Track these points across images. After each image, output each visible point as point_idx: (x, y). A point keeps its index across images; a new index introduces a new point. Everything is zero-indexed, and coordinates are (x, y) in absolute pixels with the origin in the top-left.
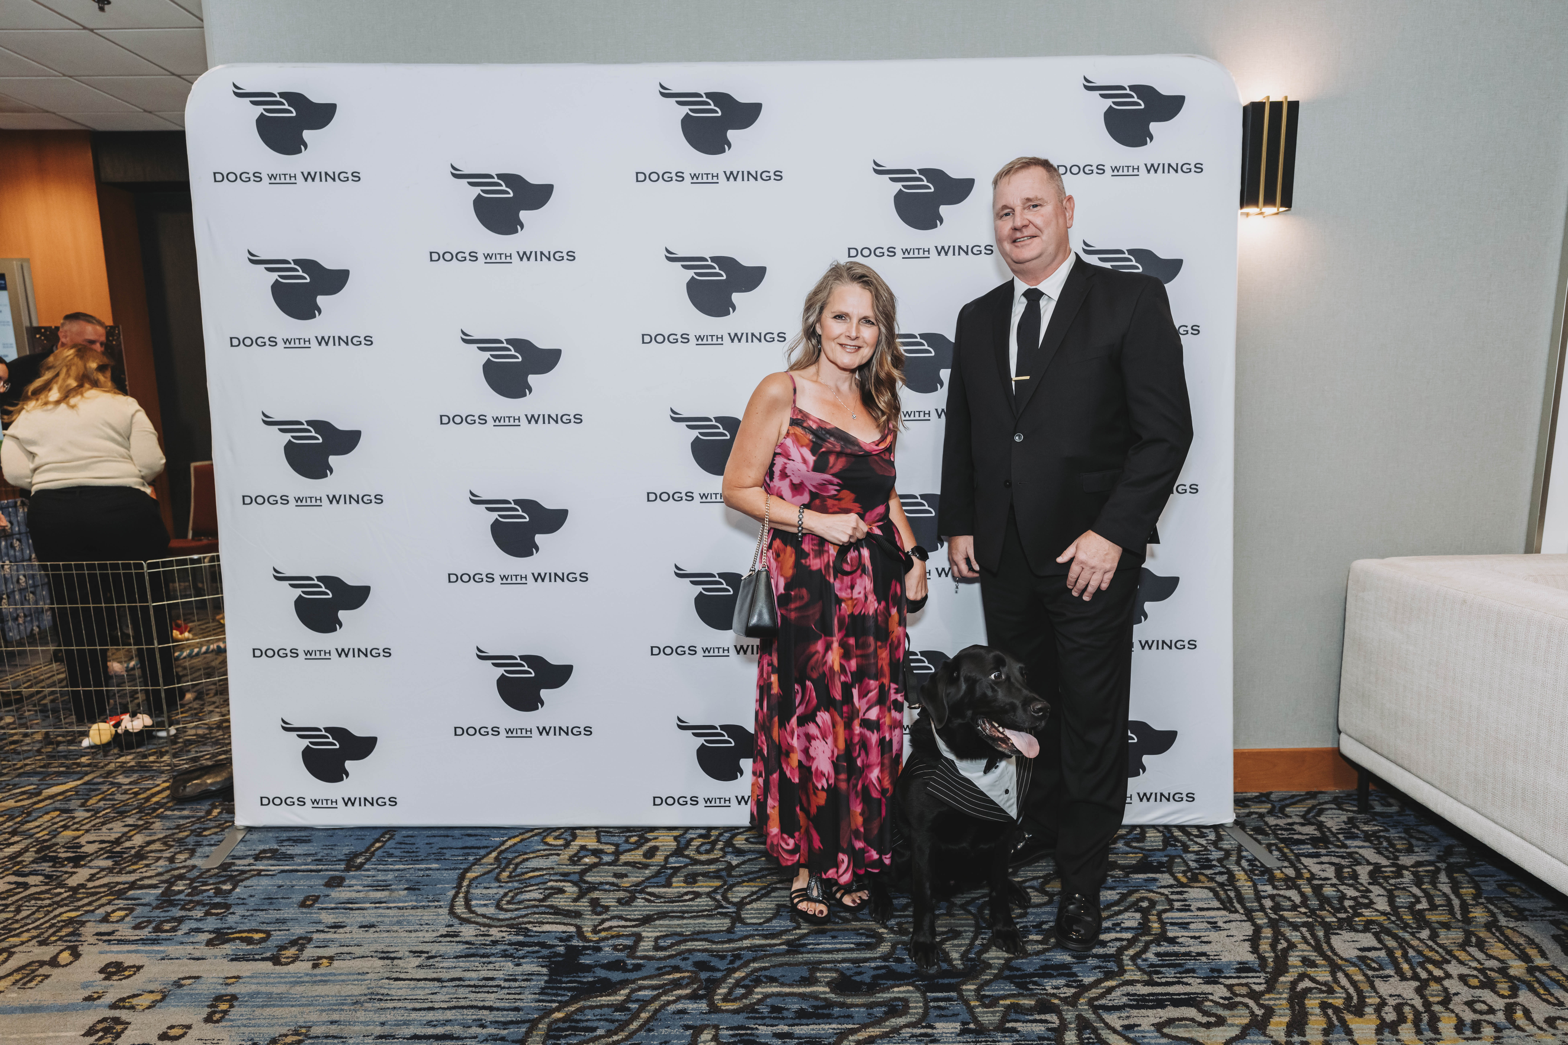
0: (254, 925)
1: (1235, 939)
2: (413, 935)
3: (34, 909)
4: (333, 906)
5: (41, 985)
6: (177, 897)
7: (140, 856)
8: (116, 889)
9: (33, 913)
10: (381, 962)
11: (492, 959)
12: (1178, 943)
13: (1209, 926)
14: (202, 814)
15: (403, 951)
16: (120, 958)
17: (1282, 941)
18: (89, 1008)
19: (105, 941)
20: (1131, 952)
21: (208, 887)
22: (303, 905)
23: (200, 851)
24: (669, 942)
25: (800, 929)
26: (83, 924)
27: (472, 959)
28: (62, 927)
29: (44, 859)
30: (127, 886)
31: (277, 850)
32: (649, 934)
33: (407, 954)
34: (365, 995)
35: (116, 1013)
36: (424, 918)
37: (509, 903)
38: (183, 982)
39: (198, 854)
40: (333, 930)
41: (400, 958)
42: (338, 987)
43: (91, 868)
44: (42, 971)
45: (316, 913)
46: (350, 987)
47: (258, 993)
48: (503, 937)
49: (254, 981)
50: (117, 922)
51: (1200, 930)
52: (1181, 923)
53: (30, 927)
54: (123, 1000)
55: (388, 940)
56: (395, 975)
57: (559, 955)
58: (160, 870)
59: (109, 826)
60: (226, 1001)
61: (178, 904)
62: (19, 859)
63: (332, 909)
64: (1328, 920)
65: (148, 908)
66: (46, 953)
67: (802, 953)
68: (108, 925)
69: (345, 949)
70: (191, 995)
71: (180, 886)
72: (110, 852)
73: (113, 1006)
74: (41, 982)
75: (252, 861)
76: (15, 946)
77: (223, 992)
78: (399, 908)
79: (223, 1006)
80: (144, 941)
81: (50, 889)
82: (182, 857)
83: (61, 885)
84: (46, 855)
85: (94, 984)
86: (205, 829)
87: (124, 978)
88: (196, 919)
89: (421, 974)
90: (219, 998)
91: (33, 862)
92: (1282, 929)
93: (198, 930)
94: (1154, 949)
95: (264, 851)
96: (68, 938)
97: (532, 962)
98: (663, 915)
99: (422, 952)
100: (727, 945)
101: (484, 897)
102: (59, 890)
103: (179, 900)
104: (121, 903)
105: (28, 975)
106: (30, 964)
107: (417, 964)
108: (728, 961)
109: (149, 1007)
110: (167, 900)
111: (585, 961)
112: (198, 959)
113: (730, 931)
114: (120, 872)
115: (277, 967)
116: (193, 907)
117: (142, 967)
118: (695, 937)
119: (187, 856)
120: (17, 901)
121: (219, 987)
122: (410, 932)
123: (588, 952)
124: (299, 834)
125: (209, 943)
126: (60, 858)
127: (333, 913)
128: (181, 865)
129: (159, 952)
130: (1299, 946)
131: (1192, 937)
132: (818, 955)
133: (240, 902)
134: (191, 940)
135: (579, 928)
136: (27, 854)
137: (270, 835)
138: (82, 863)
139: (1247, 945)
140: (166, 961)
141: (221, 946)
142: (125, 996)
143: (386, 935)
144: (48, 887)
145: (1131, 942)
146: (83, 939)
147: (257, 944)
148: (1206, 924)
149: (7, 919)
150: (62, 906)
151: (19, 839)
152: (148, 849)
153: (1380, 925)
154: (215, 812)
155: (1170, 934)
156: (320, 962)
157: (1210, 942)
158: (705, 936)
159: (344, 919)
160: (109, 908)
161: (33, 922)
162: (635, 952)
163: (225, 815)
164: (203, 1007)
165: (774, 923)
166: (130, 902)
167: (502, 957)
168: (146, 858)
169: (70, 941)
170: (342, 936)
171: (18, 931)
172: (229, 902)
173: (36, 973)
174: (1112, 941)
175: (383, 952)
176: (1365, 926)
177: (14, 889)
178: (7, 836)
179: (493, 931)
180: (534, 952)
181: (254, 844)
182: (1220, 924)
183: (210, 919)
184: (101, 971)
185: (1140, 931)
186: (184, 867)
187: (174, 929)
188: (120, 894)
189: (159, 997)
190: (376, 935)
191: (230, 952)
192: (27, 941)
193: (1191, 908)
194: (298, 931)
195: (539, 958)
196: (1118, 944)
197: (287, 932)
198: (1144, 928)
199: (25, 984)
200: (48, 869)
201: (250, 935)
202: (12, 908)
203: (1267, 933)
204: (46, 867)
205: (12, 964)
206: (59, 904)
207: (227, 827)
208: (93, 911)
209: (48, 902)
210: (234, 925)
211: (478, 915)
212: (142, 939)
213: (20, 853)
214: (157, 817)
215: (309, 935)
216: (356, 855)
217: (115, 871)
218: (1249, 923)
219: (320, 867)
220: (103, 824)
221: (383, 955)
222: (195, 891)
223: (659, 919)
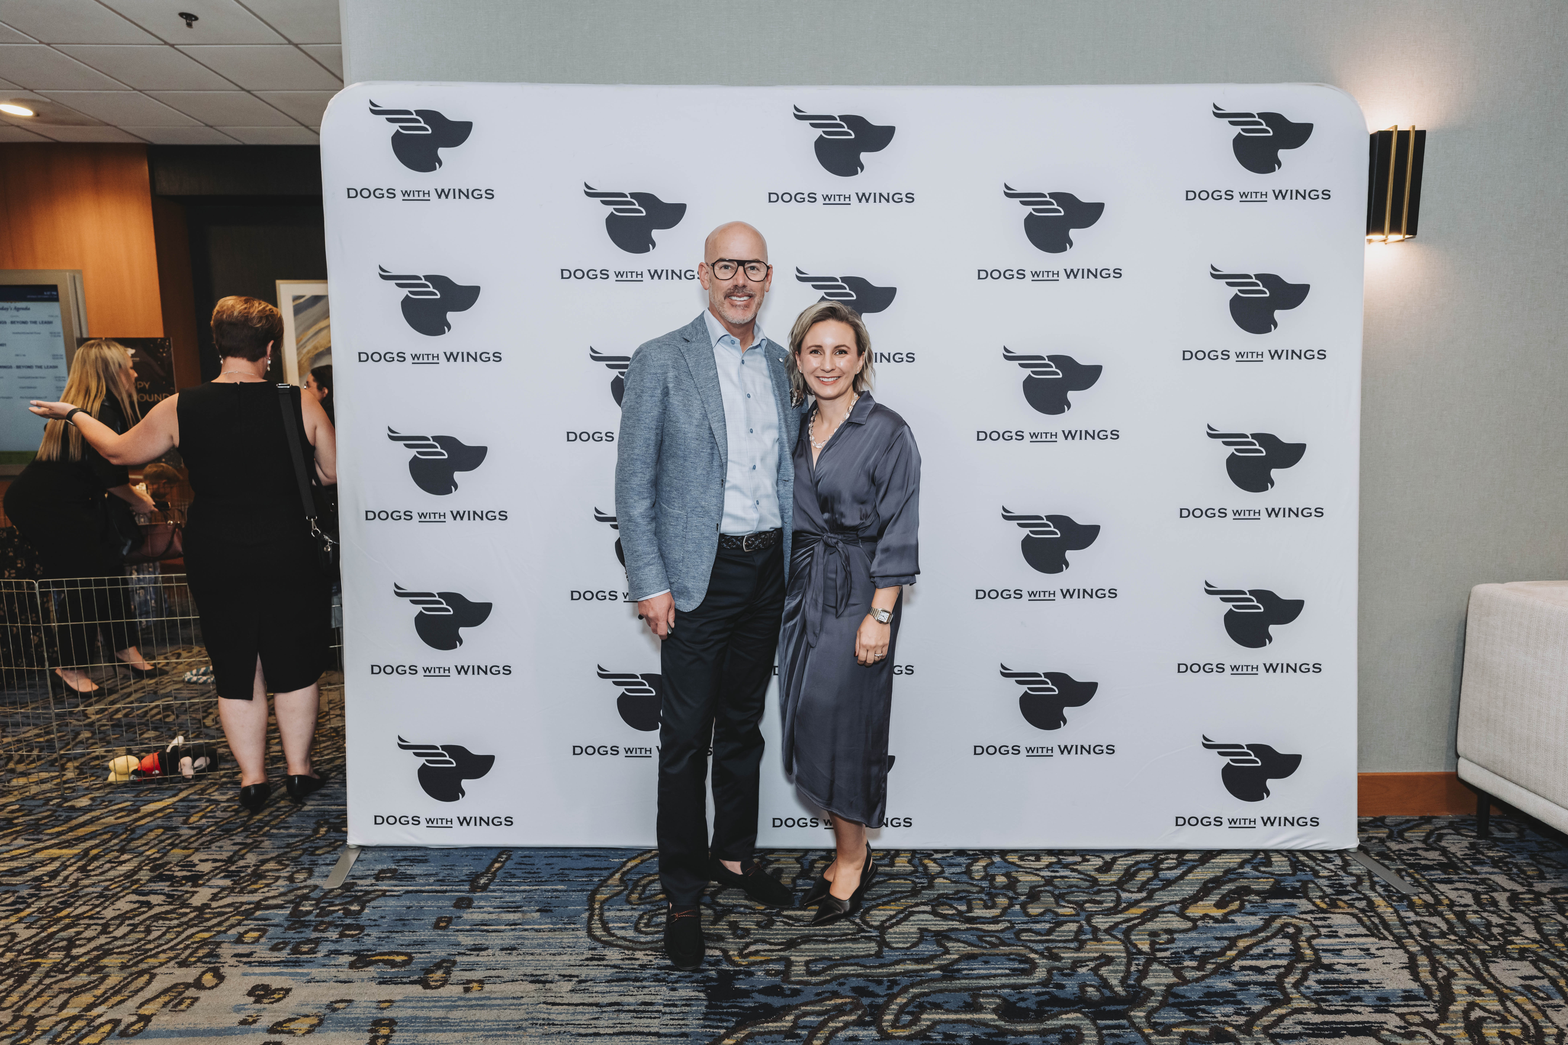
0: (394, 947)
1: (1392, 966)
2: (558, 958)
3: (164, 929)
4: (468, 927)
5: (192, 1008)
6: (307, 918)
7: (258, 875)
8: (243, 909)
9: (164, 934)
10: (533, 986)
11: (645, 983)
12: (1335, 970)
13: (1362, 953)
14: (309, 832)
15: (552, 974)
16: (266, 981)
17: (1441, 969)
18: (247, 1032)
19: (245, 963)
20: (1291, 980)
21: (337, 908)
22: (436, 926)
23: (317, 871)
24: (820, 966)
25: (949, 954)
26: (218, 944)
27: (625, 983)
28: (197, 949)
29: (161, 878)
30: (252, 906)
31: (396, 870)
32: (798, 959)
33: (557, 977)
34: (526, 1020)
35: (276, 1038)
36: (565, 940)
37: (647, 925)
38: (337, 1005)
39: (316, 874)
40: (475, 953)
41: (551, 982)
42: (496, 1011)
43: (210, 887)
44: (188, 993)
45: (452, 935)
46: (508, 1011)
47: (416, 1018)
48: (650, 961)
49: (408, 1004)
50: (253, 943)
51: (1354, 957)
52: (1333, 950)
53: (165, 947)
54: (279, 1024)
55: (534, 963)
56: (550, 1000)
57: (711, 979)
58: (282, 890)
59: (218, 844)
60: (384, 1025)
61: (310, 925)
62: (135, 878)
63: (468, 931)
64: (1481, 947)
65: (280, 930)
66: (189, 974)
67: (959, 979)
68: (245, 946)
69: (493, 973)
70: (349, 1019)
71: (306, 907)
72: (226, 870)
73: (272, 1030)
74: (192, 1004)
75: (373, 881)
76: (155, 967)
77: (379, 1015)
78: (537, 930)
79: (384, 1031)
80: (285, 963)
81: (176, 909)
82: (301, 876)
83: (184, 905)
84: (161, 874)
85: (246, 1007)
86: (317, 848)
87: (275, 1002)
88: (332, 941)
89: (577, 998)
90: (378, 1023)
91: (150, 881)
92: (1438, 957)
93: (338, 952)
94: (1313, 977)
95: (382, 871)
96: (208, 960)
97: (687, 987)
98: (807, 939)
99: (571, 976)
100: (881, 970)
101: (620, 919)
102: (184, 910)
103: (310, 921)
104: (252, 924)
105: (176, 997)
106: (175, 986)
107: (570, 988)
108: (886, 987)
109: (309, 1032)
110: (297, 920)
111: (740, 985)
112: (345, 982)
113: (878, 955)
114: (241, 892)
115: (428, 991)
116: (326, 928)
117: (290, 990)
118: (845, 961)
119: (306, 875)
120: (145, 920)
121: (374, 1011)
122: (554, 955)
123: (741, 976)
124: (414, 854)
125: (352, 965)
126: (177, 877)
127: (471, 936)
128: (302, 885)
129: (302, 974)
130: (1459, 974)
131: (1349, 965)
132: (975, 981)
133: (374, 923)
134: (333, 962)
135: (725, 952)
136: (142, 873)
137: (385, 854)
138: (201, 882)
139: (1406, 974)
140: (313, 984)
141: (366, 969)
142: (281, 1019)
143: (530, 957)
144: (172, 907)
145: (1289, 969)
146: (222, 960)
147: (401, 967)
148: (1358, 951)
149: (140, 940)
150: (192, 926)
151: (130, 857)
152: (263, 868)
153: (1534, 953)
154: (323, 830)
155: (1325, 961)
156: (471, 985)
157: (1368, 970)
158: (856, 961)
159: (483, 942)
160: (241, 929)
161: (166, 943)
162: (789, 977)
163: (333, 834)
164: (364, 1031)
165: (921, 947)
166: (260, 922)
167: (654, 981)
168: (265, 877)
169: (210, 963)
170: (486, 959)
171: (153, 952)
172: (361, 923)
173: (183, 996)
174: (1268, 968)
175: (532, 975)
176: (1519, 954)
177: (138, 908)
178: (116, 854)
179: (639, 954)
180: (686, 977)
181: (370, 863)
182: (1373, 951)
183: (347, 940)
184: (250, 994)
185: (1294, 958)
186: (306, 887)
187: (312, 951)
188: (248, 914)
189: (316, 1021)
190: (520, 958)
191: (376, 975)
192: (166, 963)
193: (1339, 934)
194: (440, 953)
195: (692, 982)
196: (1276, 971)
197: (428, 955)
198: (1296, 955)
199: (175, 1006)
200: (167, 889)
201: (391, 958)
202: (141, 928)
203: (1423, 960)
204: (164, 886)
205: (157, 986)
206: (188, 925)
207: (339, 846)
208: (225, 932)
209: (176, 922)
210: (373, 947)
211: (618, 938)
212: (281, 962)
213: (135, 872)
214: (264, 835)
215: (452, 958)
216: (479, 876)
217: (237, 890)
218: (1401, 951)
219: (445, 888)
220: (211, 842)
221: (533, 978)
222: (323, 913)
223: (805, 942)
